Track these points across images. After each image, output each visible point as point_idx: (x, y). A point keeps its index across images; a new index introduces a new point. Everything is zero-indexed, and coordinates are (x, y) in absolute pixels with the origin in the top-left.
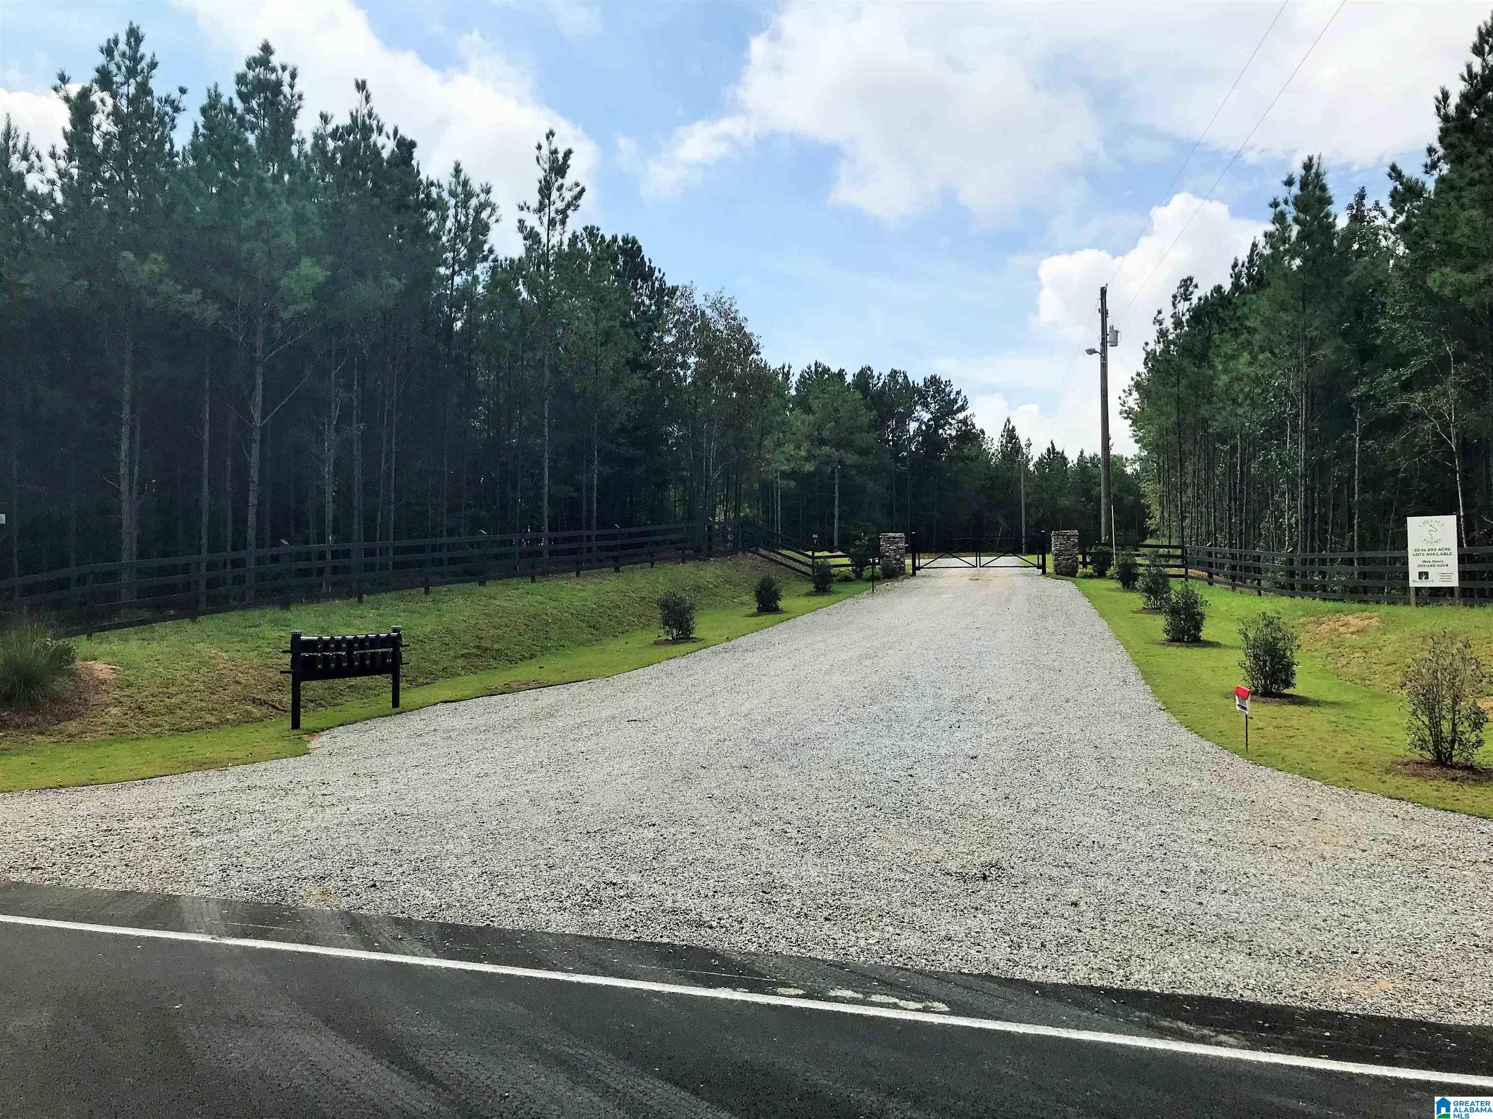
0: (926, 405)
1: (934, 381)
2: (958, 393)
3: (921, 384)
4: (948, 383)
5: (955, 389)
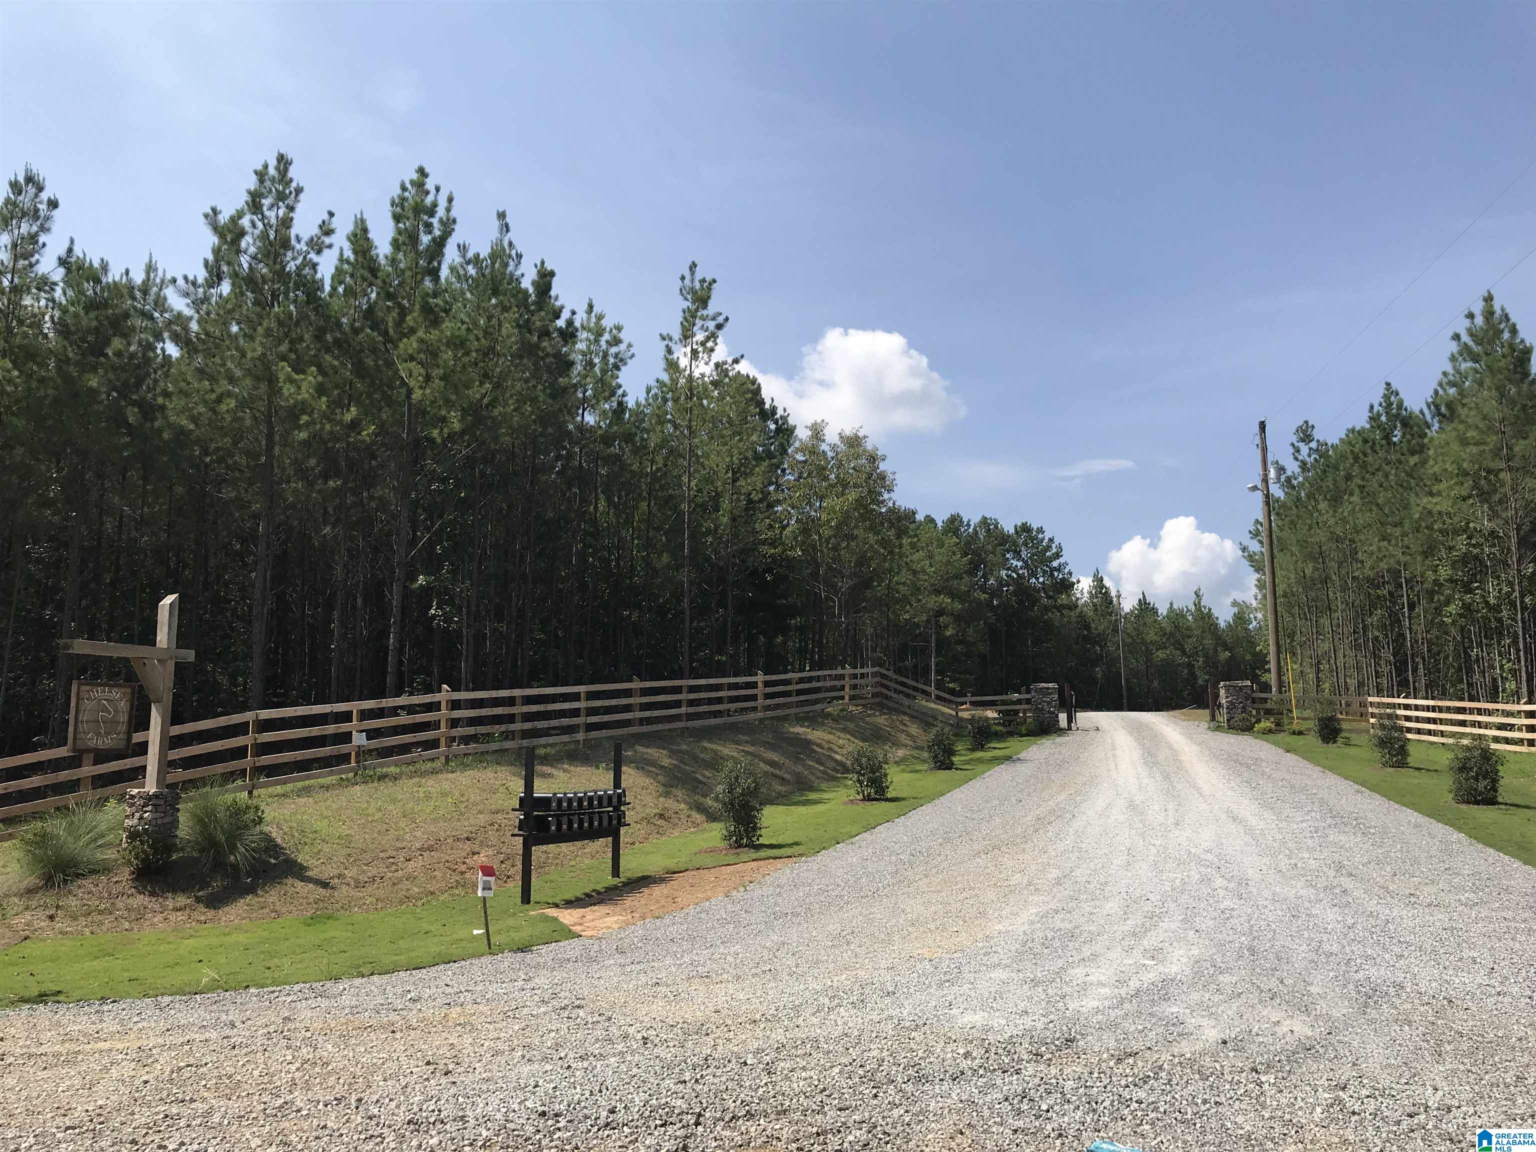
0: (1017, 555)
1: (1025, 528)
2: (1051, 540)
3: (1012, 531)
4: (1040, 530)
5: (1047, 536)
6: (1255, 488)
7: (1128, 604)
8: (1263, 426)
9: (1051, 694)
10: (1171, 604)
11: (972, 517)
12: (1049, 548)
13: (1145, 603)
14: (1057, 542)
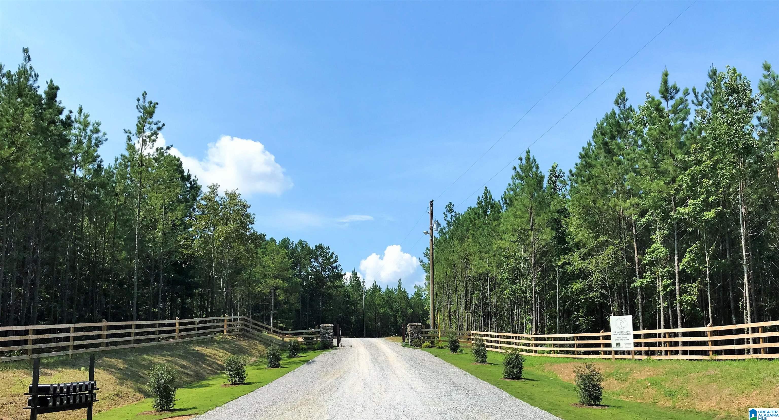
0: (316, 260)
1: (320, 247)
2: (333, 253)
3: (314, 248)
4: (328, 248)
5: (331, 251)
6: (427, 233)
7: (368, 286)
8: (431, 203)
9: (330, 329)
10: (388, 286)
11: (294, 240)
12: (331, 257)
13: (376, 286)
14: (335, 254)
